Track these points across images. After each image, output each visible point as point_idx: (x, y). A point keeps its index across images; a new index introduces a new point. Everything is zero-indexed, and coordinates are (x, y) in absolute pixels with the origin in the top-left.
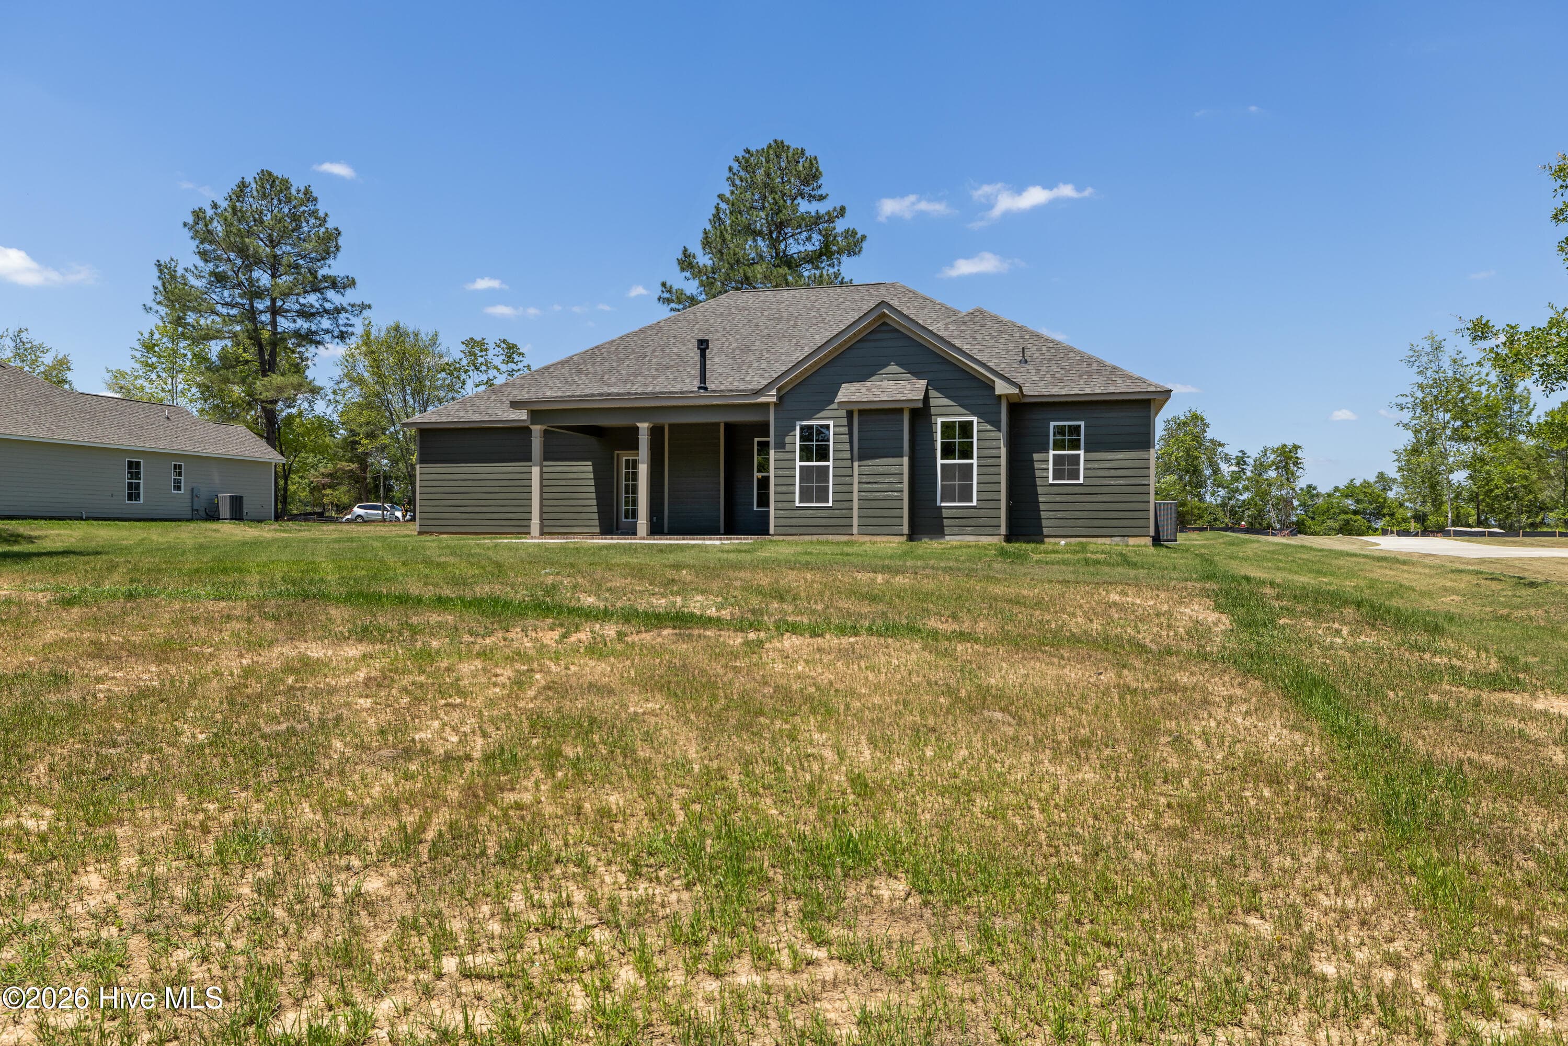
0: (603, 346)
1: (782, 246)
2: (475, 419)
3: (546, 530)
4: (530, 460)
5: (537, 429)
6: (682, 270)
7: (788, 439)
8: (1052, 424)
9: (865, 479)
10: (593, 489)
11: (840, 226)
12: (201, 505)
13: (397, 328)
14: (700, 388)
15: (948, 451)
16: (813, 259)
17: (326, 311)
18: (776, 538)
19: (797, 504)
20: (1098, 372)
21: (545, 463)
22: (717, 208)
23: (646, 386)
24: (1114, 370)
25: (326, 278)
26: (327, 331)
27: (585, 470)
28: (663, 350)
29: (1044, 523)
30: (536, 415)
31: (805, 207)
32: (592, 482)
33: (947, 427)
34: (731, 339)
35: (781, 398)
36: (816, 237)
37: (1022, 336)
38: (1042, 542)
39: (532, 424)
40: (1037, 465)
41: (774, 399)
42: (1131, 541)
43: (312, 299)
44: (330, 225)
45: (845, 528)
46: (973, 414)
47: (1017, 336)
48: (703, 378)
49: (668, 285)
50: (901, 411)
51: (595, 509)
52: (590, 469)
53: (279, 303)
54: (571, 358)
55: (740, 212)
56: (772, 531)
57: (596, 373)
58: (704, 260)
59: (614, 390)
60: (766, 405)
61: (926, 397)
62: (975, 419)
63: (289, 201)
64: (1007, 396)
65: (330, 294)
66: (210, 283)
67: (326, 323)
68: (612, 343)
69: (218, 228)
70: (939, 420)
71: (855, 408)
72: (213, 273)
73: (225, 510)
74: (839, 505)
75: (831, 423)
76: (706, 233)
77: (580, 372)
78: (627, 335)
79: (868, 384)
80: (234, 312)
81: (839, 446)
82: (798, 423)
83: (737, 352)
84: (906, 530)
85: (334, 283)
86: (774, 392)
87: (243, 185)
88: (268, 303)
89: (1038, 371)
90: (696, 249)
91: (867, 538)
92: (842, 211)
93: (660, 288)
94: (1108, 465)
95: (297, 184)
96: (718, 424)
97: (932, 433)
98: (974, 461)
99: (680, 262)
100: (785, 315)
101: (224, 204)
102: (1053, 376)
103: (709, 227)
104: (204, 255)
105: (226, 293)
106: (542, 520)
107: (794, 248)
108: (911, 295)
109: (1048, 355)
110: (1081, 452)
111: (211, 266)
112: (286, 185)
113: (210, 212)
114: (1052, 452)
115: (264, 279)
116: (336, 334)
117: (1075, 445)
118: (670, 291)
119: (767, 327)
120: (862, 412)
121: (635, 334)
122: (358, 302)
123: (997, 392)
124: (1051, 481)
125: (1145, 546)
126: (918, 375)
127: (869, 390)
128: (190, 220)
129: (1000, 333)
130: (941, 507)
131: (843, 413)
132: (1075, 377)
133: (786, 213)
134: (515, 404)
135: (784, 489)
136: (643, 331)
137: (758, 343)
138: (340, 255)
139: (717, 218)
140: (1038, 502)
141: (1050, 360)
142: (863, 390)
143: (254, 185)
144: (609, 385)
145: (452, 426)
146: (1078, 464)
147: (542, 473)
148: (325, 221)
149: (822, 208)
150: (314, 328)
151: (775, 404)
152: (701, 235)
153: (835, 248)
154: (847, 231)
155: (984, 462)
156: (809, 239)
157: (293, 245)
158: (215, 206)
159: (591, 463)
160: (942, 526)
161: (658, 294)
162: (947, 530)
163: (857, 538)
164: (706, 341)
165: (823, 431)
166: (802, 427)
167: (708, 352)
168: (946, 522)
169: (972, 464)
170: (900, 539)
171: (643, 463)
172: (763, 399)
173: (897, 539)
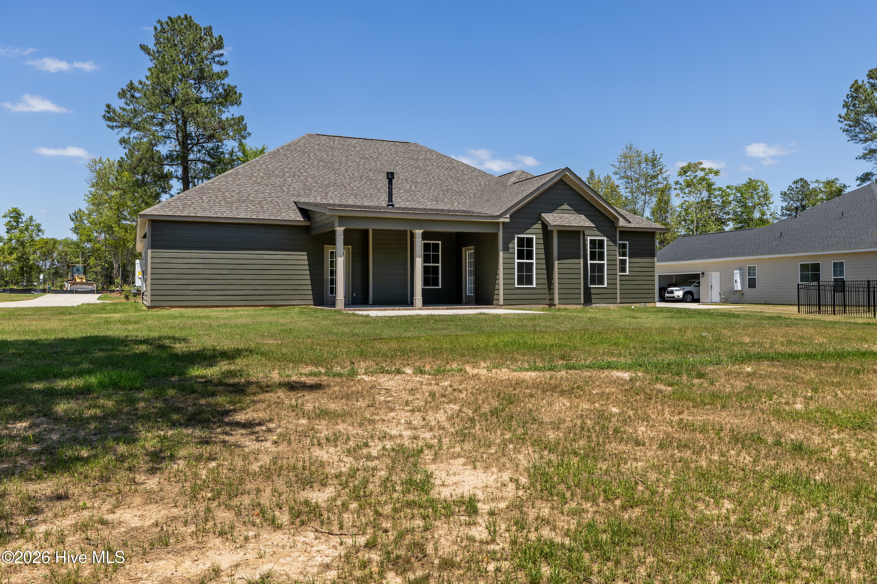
2: (209, 215)
5: (340, 230)
9: (561, 271)
10: (308, 272)
14: (388, 205)
15: (593, 256)
19: (516, 286)
27: (301, 258)
32: (307, 267)
33: (592, 242)
35: (512, 220)
42: (649, 305)
45: (548, 301)
46: (605, 236)
48: (390, 199)
50: (579, 232)
51: (310, 287)
52: (306, 257)
56: (501, 302)
60: (497, 223)
62: (605, 239)
74: (541, 287)
75: (534, 237)
79: (553, 214)
81: (539, 251)
82: (516, 236)
84: (582, 302)
86: (508, 216)
91: (564, 306)
94: (639, 265)
97: (585, 245)
98: (605, 262)
110: (627, 258)
117: (625, 254)
118: (110, 111)
120: (559, 232)
127: (560, 218)
130: (590, 288)
131: (541, 231)
135: (508, 276)
142: (558, 218)
146: (626, 264)
151: (503, 223)
155: (609, 262)
159: (305, 253)
160: (591, 299)
161: (104, 113)
162: (593, 301)
163: (557, 306)
164: (392, 174)
165: (530, 241)
166: (518, 238)
167: (394, 181)
168: (593, 296)
169: (604, 264)
170: (580, 307)
171: (419, 257)
172: (502, 220)
173: (578, 306)
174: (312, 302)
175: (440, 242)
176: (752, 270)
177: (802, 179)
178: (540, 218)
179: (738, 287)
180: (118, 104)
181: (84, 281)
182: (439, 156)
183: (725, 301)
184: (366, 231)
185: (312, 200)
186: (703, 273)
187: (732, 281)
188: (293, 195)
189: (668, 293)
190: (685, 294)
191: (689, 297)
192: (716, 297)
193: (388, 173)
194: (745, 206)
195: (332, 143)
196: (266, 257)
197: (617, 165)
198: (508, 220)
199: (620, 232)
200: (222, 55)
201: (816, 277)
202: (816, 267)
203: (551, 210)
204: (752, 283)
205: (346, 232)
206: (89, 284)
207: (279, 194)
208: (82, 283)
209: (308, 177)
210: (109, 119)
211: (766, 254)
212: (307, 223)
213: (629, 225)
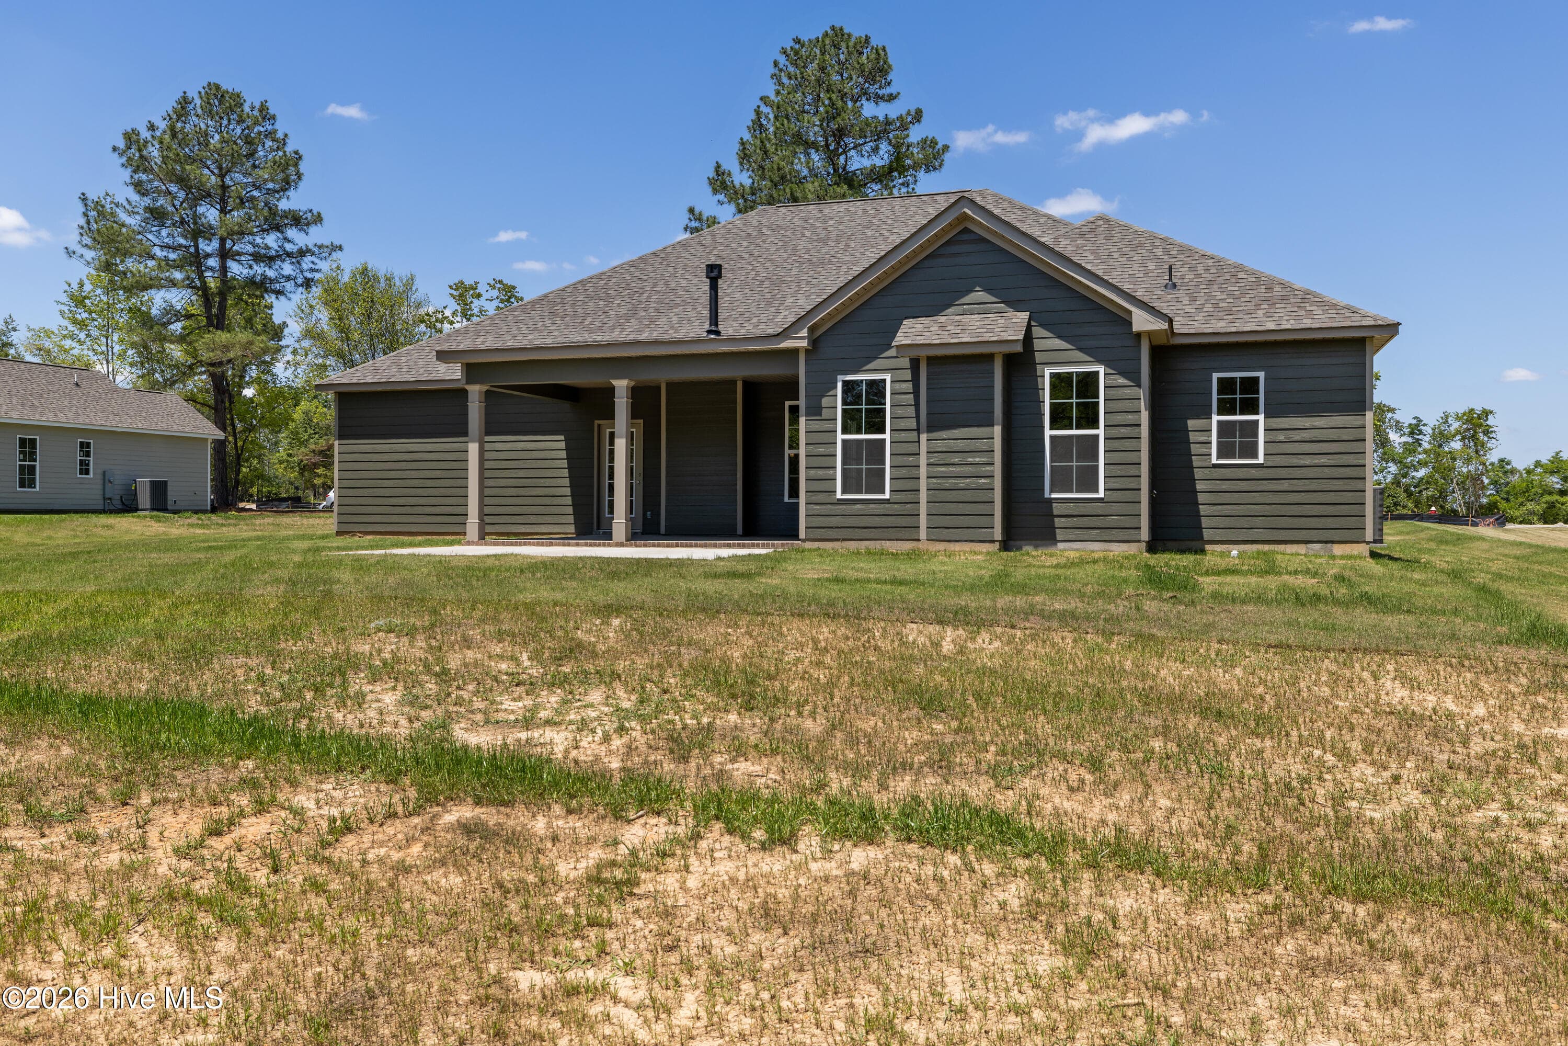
0: (589, 280)
1: (842, 159)
3: (489, 529)
4: (465, 434)
5: (475, 391)
6: (715, 191)
7: (825, 402)
8: (1215, 376)
9: (937, 459)
10: (566, 473)
11: (915, 134)
12: (115, 492)
13: (365, 271)
14: (709, 332)
15: (1060, 418)
16: (883, 176)
17: (289, 255)
18: (808, 545)
19: (839, 495)
20: (1284, 298)
21: (487, 438)
22: (758, 112)
23: (640, 331)
24: (1307, 296)
25: (286, 214)
26: (288, 278)
28: (666, 284)
29: (1205, 522)
30: (473, 371)
31: (869, 110)
32: (565, 464)
33: (1059, 381)
34: (760, 268)
35: (815, 342)
36: (884, 147)
37: (1166, 251)
38: (1202, 551)
39: (469, 382)
40: (1193, 437)
41: (804, 344)
42: (1338, 550)
43: (271, 240)
44: (289, 149)
45: (908, 531)
46: (1099, 361)
47: (1159, 251)
48: (714, 318)
49: (697, 211)
50: (990, 357)
51: (569, 501)
52: (563, 445)
53: (229, 243)
54: (546, 296)
55: (787, 117)
56: (802, 534)
57: (576, 315)
58: (742, 178)
59: (598, 337)
60: (795, 352)
61: (1028, 338)
62: (1101, 370)
63: (240, 121)
64: (1150, 334)
65: (292, 233)
66: (145, 220)
67: (288, 268)
68: (600, 276)
69: (154, 152)
70: (1048, 372)
71: (923, 354)
72: (148, 209)
73: (144, 498)
74: (899, 497)
75: (888, 377)
76: (742, 143)
77: (554, 314)
78: (621, 266)
79: (942, 319)
80: (172, 256)
81: (900, 411)
82: (840, 378)
83: (767, 284)
84: (998, 534)
85: (297, 220)
86: (804, 333)
87: (185, 101)
88: (215, 244)
89: (1193, 300)
90: (731, 164)
91: (941, 546)
92: (918, 116)
93: (687, 215)
94: (1302, 435)
95: (252, 99)
96: (733, 382)
97: (1037, 390)
98: (1101, 432)
99: (711, 182)
100: (833, 235)
101: (162, 125)
102: (1216, 305)
103: (747, 137)
104: (138, 186)
105: (164, 232)
106: (482, 515)
107: (858, 162)
108: (1006, 204)
109: (1206, 277)
110: (1261, 418)
111: (147, 201)
112: (238, 100)
113: (145, 134)
114: (1215, 418)
115: (210, 214)
116: (300, 281)
117: (1250, 407)
118: (699, 219)
119: (808, 251)
120: (931, 360)
121: (633, 264)
122: (327, 242)
123: (1135, 328)
124: (1214, 460)
125: (1360, 557)
126: (1015, 304)
127: (943, 327)
128: (121, 144)
129: (1135, 248)
130: (1051, 501)
131: (905, 362)
132: (1250, 307)
133: (847, 118)
134: (443, 356)
135: (820, 473)
136: (643, 259)
137: (794, 271)
138: (302, 185)
139: (757, 125)
140: (1195, 492)
141: (1210, 283)
142: (935, 328)
143: (198, 102)
144: (591, 331)
145: (380, 389)
146: (1256, 435)
147: (482, 451)
148: (284, 144)
149: (893, 111)
150: (271, 273)
151: (807, 351)
152: (737, 147)
153: (908, 162)
154: (924, 141)
155: (1115, 432)
156: (876, 150)
157: (246, 174)
158: (152, 127)
159: (562, 438)
160: (1053, 528)
162: (1060, 534)
163: (924, 546)
164: (719, 267)
165: (877, 388)
166: (845, 383)
167: (721, 282)
168: (1058, 522)
169: (1097, 436)
170: (981, 548)
171: (621, 437)
172: (794, 343)
173: (985, 547)
198: (808, 343)
199: (1155, 348)
203: (934, 310)
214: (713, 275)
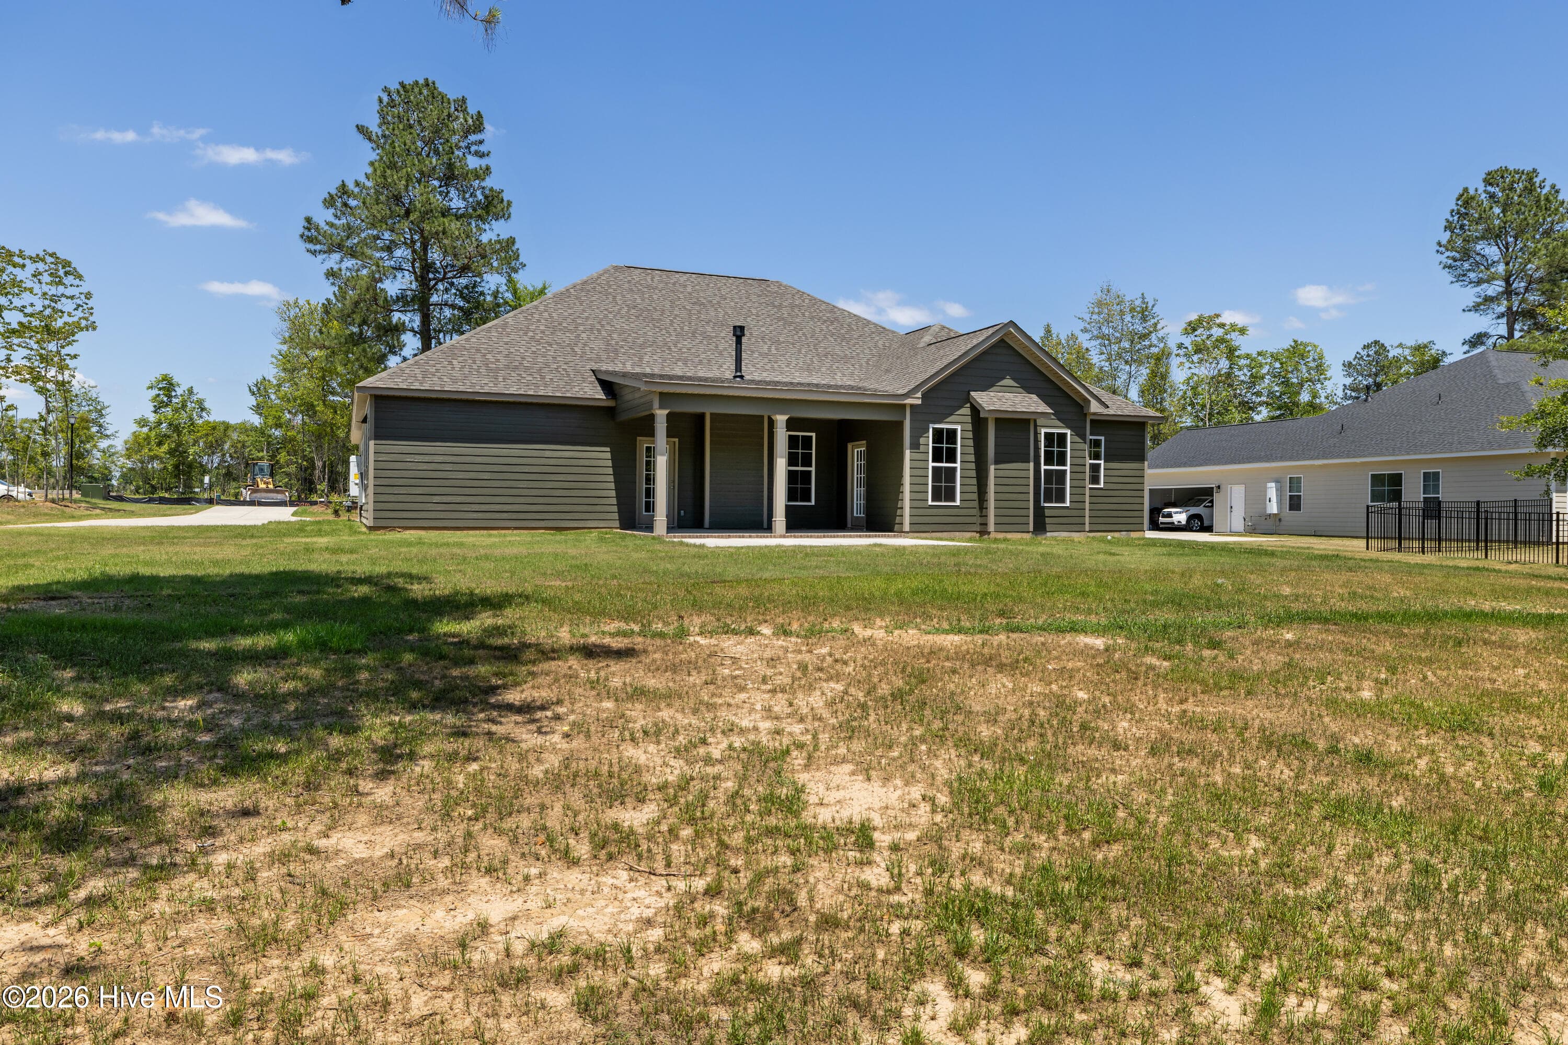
2: (462, 389)
5: (662, 415)
7: (922, 440)
9: (1000, 481)
10: (611, 478)
11: (491, 184)
14: (735, 377)
15: (1049, 458)
19: (930, 503)
27: (602, 456)
32: (611, 471)
33: (1049, 436)
45: (979, 526)
46: (1068, 427)
48: (738, 367)
49: (312, 221)
50: (1028, 421)
51: (614, 501)
52: (609, 455)
56: (907, 527)
60: (902, 406)
62: (1069, 432)
70: (1043, 431)
74: (969, 505)
75: (959, 428)
76: (373, 165)
79: (988, 394)
81: (965, 450)
82: (931, 426)
84: (1031, 529)
86: (919, 395)
91: (1003, 535)
93: (304, 223)
94: (1119, 473)
97: (1038, 441)
98: (1068, 468)
99: (330, 197)
110: (1102, 462)
117: (1099, 456)
120: (998, 420)
127: (1000, 400)
130: (1043, 507)
131: (970, 419)
135: (917, 488)
142: (996, 400)
146: (1099, 472)
151: (917, 407)
155: (1074, 469)
159: (608, 449)
160: (1044, 524)
161: (301, 230)
162: (1048, 527)
163: (993, 535)
164: (742, 328)
165: (952, 434)
166: (934, 429)
167: (744, 340)
168: (1047, 520)
169: (1065, 471)
170: (1028, 536)
171: (781, 457)
172: (909, 401)
173: (1025, 536)
174: (617, 524)
175: (814, 435)
176: (1295, 483)
177: (1376, 342)
178: (968, 399)
179: (1273, 508)
180: (323, 216)
181: (271, 486)
182: (814, 301)
183: (1252, 530)
184: (702, 416)
185: (619, 368)
186: (1219, 487)
187: (1263, 499)
188: (590, 359)
189: (1164, 516)
190: (1190, 518)
191: (1197, 523)
192: (1238, 523)
193: (735, 327)
194: (1286, 383)
195: (649, 278)
196: (548, 454)
197: (1087, 318)
198: (919, 402)
199: (1092, 421)
200: (481, 142)
201: (1397, 496)
202: (1396, 480)
203: (984, 388)
204: (1295, 504)
205: (671, 418)
206: (278, 492)
207: (569, 358)
208: (267, 491)
209: (612, 331)
210: (310, 240)
211: (1318, 458)
212: (611, 403)
213: (1105, 411)
214: (739, 333)
